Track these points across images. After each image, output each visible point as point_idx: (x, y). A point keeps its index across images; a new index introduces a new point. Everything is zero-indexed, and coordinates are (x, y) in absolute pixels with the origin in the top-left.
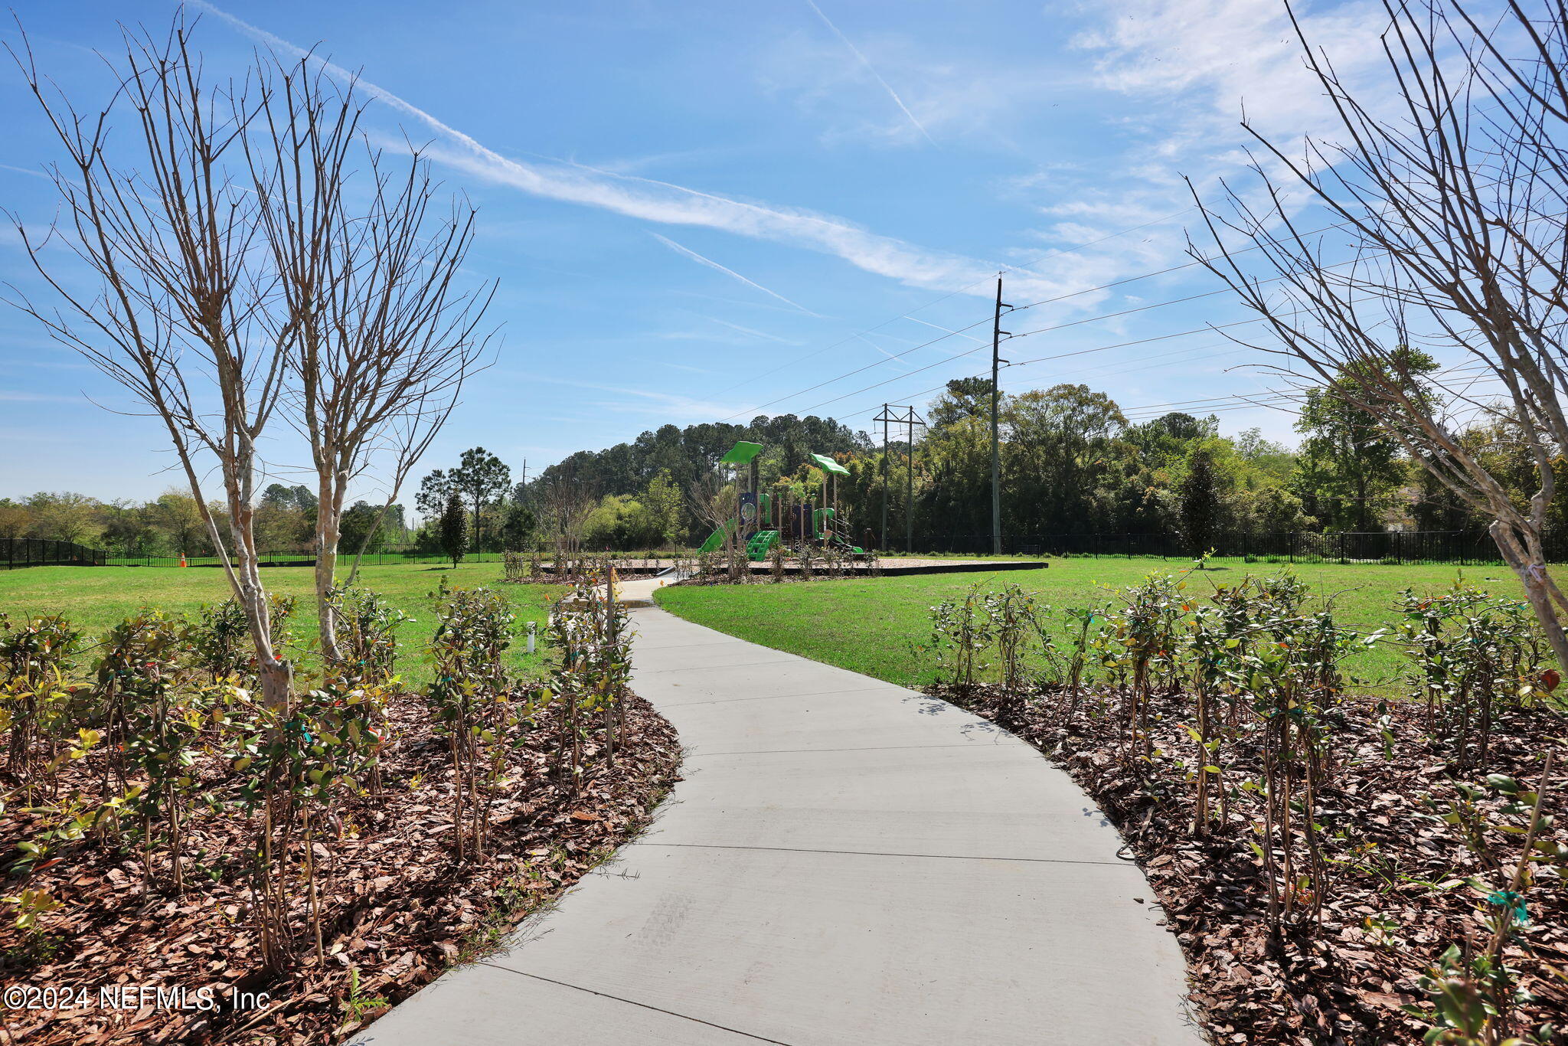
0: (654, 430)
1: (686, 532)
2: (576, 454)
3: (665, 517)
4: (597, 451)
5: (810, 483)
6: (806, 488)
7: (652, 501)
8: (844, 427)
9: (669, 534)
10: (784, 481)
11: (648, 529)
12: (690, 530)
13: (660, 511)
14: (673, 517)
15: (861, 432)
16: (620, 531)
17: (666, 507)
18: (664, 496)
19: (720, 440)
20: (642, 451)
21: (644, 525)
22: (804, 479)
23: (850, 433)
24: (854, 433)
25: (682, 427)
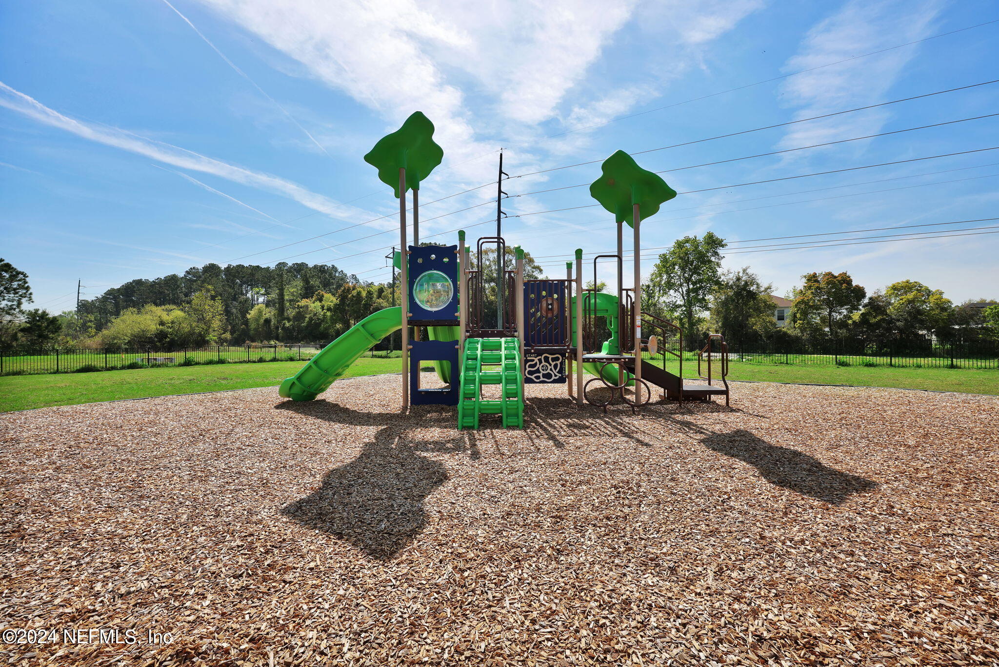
0: (200, 266)
1: (228, 335)
2: (134, 281)
3: (208, 324)
4: (151, 278)
5: (326, 304)
6: (323, 307)
7: (195, 310)
8: (342, 271)
9: (212, 337)
10: (304, 302)
11: (191, 333)
12: (232, 334)
13: (204, 318)
14: (216, 324)
15: (353, 275)
16: (161, 335)
17: (208, 316)
18: (207, 307)
19: (252, 275)
20: (190, 280)
21: (186, 330)
22: (321, 300)
23: (346, 275)
24: (348, 275)
25: (223, 266)
